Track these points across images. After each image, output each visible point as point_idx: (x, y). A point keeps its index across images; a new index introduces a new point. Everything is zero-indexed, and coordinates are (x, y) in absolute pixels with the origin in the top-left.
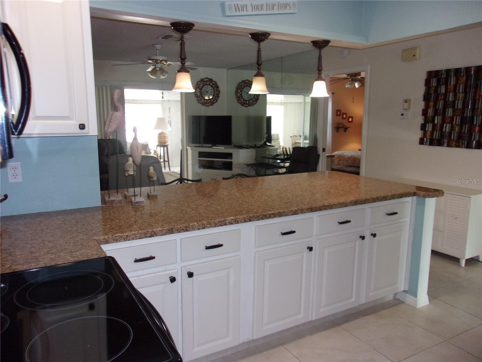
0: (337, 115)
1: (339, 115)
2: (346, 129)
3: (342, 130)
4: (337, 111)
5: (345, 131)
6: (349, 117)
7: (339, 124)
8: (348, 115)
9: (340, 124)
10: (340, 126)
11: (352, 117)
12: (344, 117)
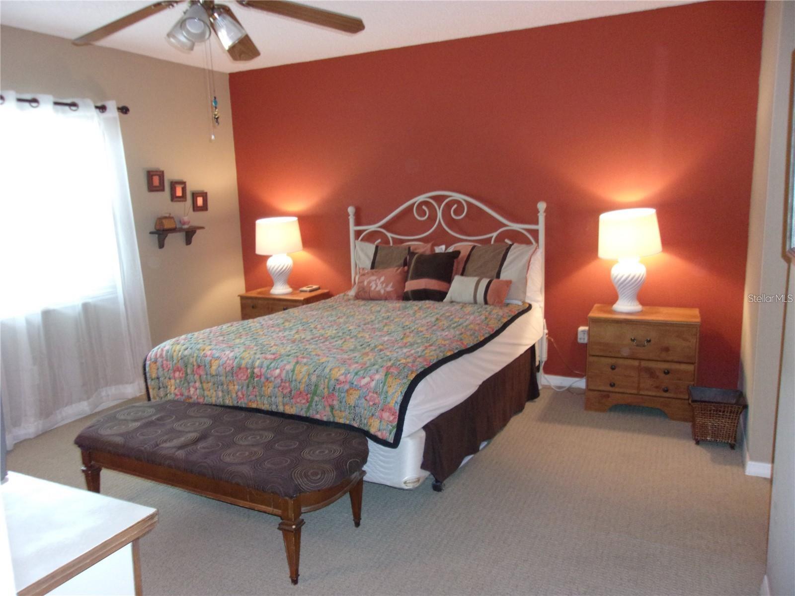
0: (152, 188)
1: (161, 188)
2: (189, 234)
3: (175, 241)
4: (150, 175)
5: (188, 241)
6: (195, 195)
7: (160, 220)
8: (190, 188)
9: (165, 218)
10: (167, 225)
11: (204, 195)
12: (179, 193)
